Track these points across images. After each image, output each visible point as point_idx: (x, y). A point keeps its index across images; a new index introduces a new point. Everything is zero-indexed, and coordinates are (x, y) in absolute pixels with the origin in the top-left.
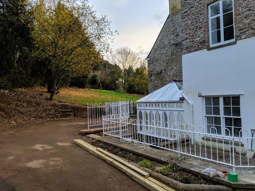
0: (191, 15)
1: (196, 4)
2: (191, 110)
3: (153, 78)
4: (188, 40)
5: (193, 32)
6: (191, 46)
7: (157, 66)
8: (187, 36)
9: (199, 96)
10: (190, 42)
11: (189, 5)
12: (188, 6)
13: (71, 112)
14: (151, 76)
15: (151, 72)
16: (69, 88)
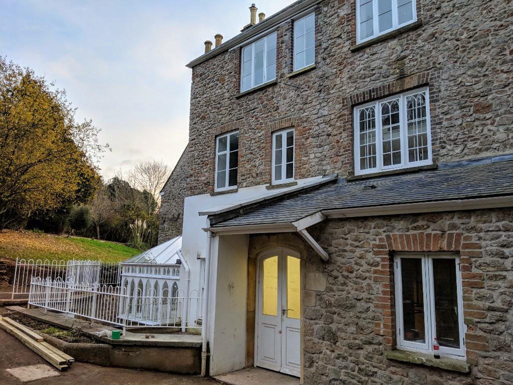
0: (198, 145)
1: (204, 132)
2: (187, 279)
3: (166, 225)
4: (193, 178)
5: (199, 168)
6: (195, 187)
7: (173, 206)
8: (192, 172)
9: (198, 259)
10: (195, 181)
11: (198, 131)
12: (196, 131)
13: (6, 274)
14: (164, 221)
15: (164, 215)
16: (26, 231)
